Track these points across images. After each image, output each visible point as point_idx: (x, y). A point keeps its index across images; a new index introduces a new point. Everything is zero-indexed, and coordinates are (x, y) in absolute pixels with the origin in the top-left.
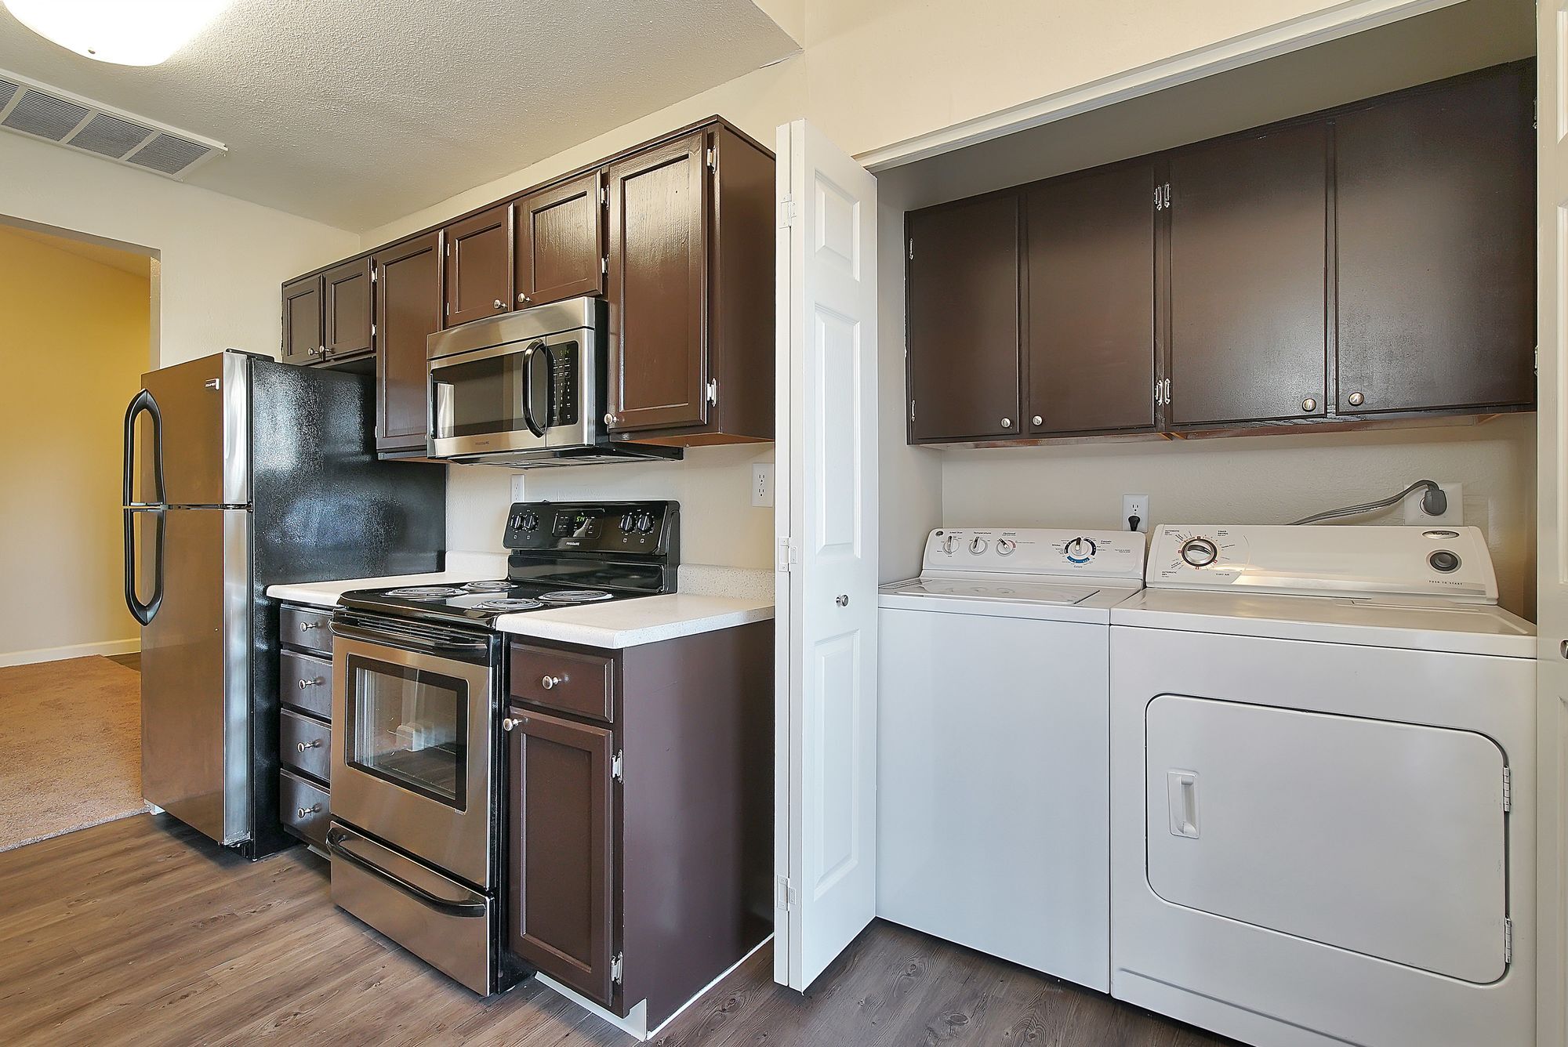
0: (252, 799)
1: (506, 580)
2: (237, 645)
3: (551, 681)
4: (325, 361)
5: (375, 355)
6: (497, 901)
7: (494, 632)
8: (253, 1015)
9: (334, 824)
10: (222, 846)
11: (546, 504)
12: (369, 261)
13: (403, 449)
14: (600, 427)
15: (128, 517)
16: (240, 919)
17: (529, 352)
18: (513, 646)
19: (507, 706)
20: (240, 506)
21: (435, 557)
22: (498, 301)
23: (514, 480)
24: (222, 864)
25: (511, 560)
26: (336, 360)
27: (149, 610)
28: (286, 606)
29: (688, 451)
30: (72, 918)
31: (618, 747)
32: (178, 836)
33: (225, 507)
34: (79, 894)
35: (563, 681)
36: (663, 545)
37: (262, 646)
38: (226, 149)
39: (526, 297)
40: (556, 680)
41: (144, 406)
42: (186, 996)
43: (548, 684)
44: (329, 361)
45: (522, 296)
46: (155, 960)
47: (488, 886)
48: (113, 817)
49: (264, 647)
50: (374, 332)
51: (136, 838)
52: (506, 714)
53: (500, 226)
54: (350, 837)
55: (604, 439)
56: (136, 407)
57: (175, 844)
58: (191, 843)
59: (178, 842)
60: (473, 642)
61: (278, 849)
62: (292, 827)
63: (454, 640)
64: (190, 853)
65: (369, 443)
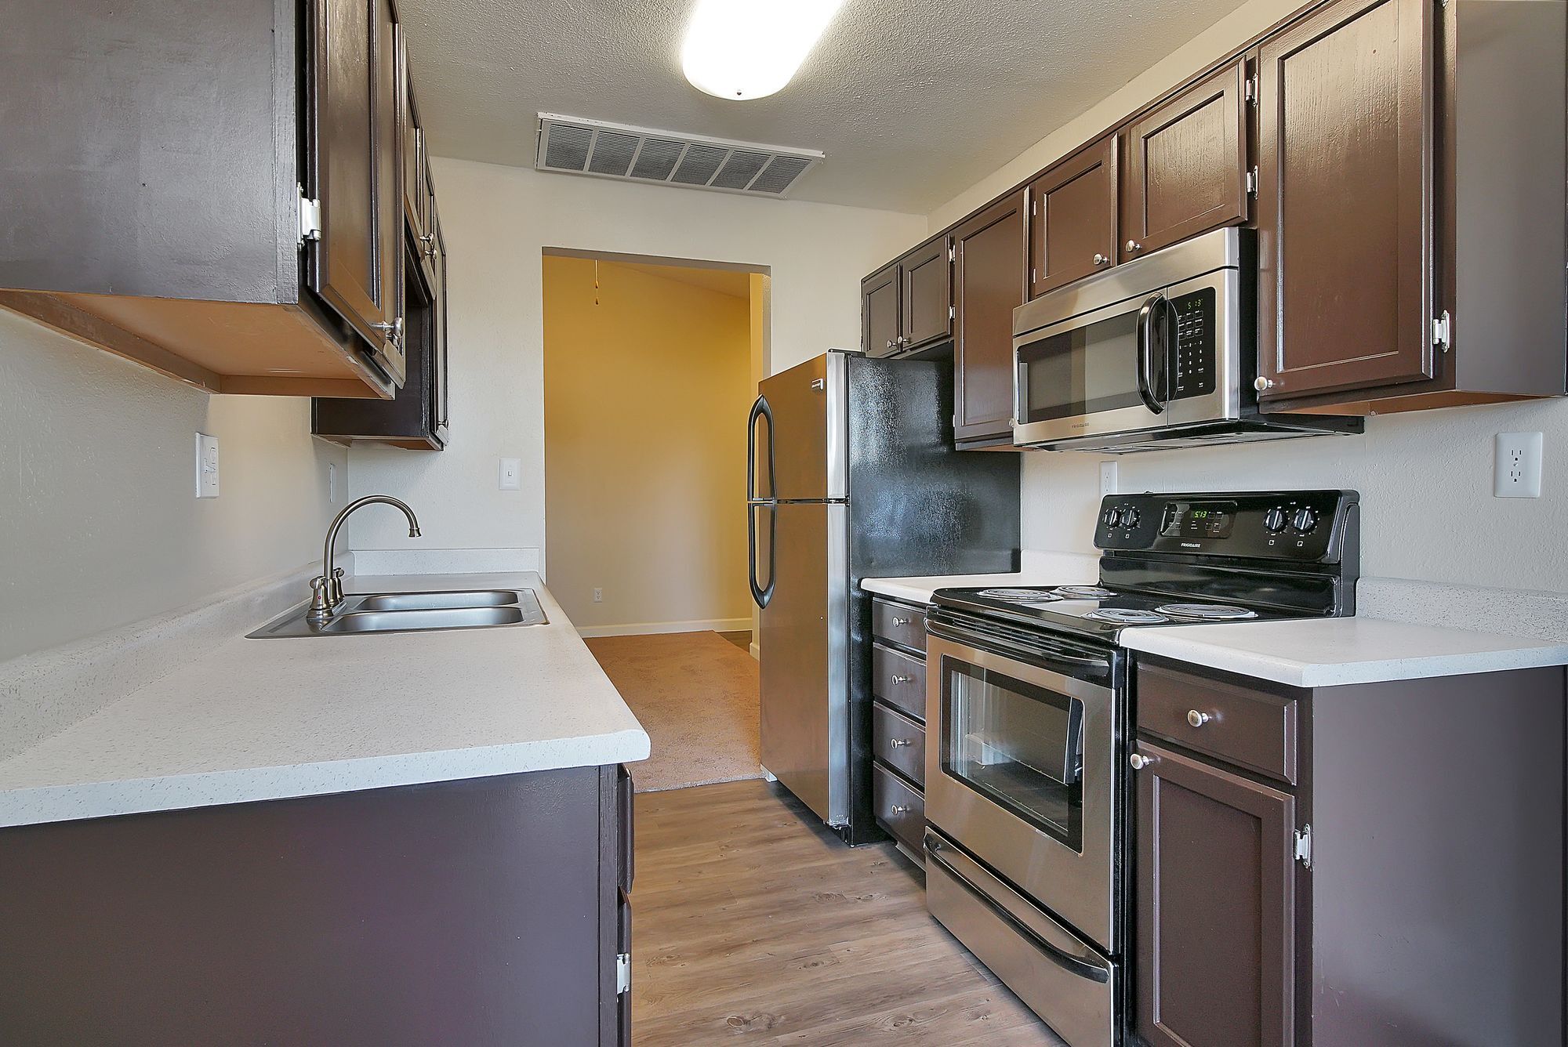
0: (850, 785)
1: (1098, 585)
2: (836, 635)
3: (1202, 718)
4: (902, 352)
5: (952, 339)
6: (1122, 968)
7: (1117, 647)
8: (873, 1006)
9: (929, 830)
10: (828, 825)
11: (1148, 497)
12: (947, 240)
13: (983, 438)
14: (1247, 393)
15: (751, 509)
16: (848, 902)
17: (1146, 310)
18: (1140, 666)
19: (1133, 738)
20: (839, 501)
21: (1010, 556)
22: (1098, 256)
23: (1105, 468)
24: (827, 843)
25: (1104, 563)
26: (911, 349)
27: (766, 595)
28: (878, 600)
29: (1371, 421)
30: (724, 860)
31: (1304, 819)
32: (790, 806)
33: (828, 501)
34: (727, 840)
35: (1216, 719)
36: (1333, 550)
37: (856, 637)
38: (824, 156)
39: (1136, 245)
40: (1206, 717)
41: (761, 410)
42: (816, 965)
43: (1195, 720)
44: (905, 351)
45: (1131, 243)
46: (786, 920)
47: (1111, 950)
48: (740, 777)
49: (859, 639)
50: (951, 315)
51: (759, 799)
52: (1131, 747)
53: (1100, 164)
54: (945, 848)
55: (1252, 411)
56: (758, 411)
57: (787, 813)
58: (800, 815)
59: (790, 812)
60: (1088, 656)
61: (871, 840)
62: (883, 822)
63: (1065, 652)
64: (800, 825)
65: (947, 433)
